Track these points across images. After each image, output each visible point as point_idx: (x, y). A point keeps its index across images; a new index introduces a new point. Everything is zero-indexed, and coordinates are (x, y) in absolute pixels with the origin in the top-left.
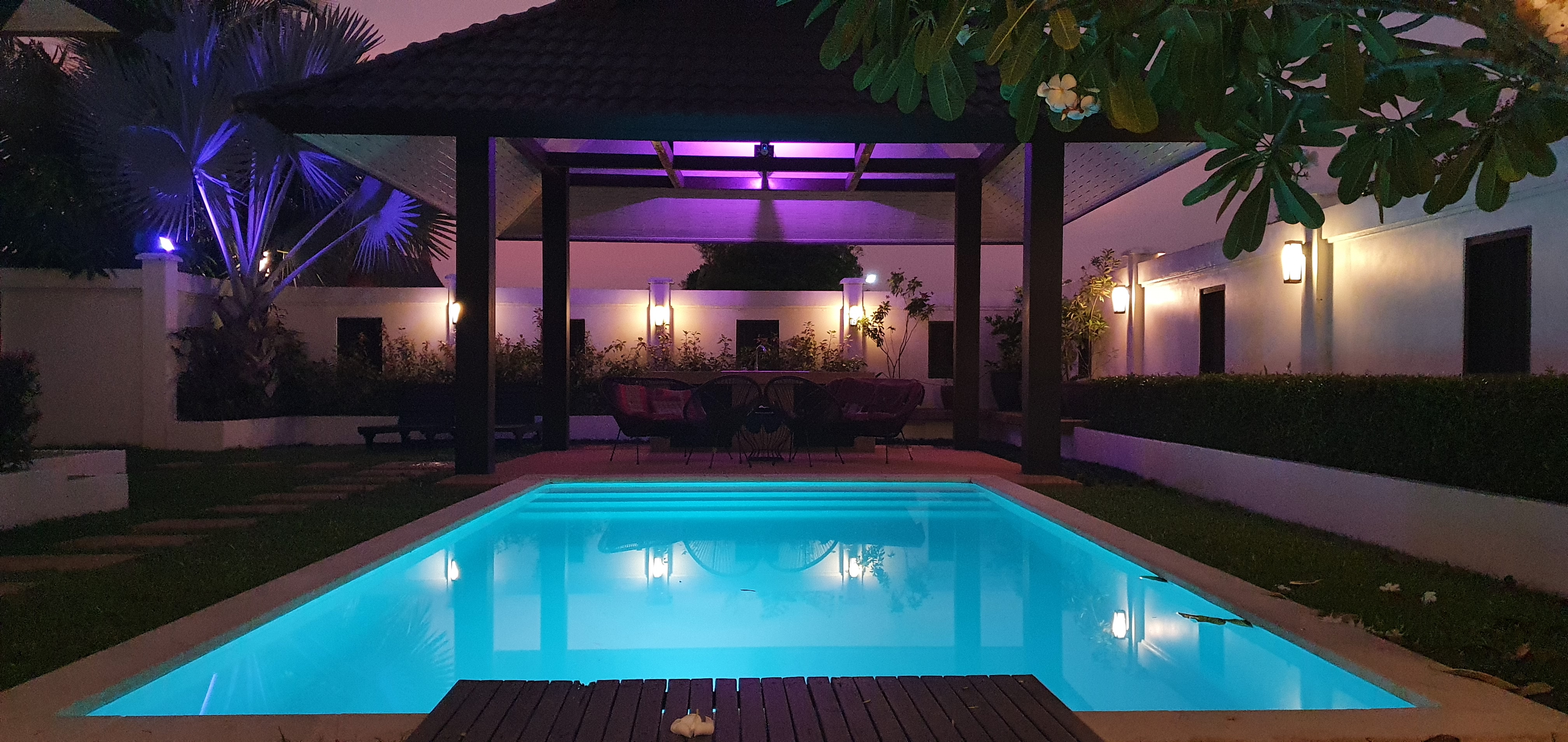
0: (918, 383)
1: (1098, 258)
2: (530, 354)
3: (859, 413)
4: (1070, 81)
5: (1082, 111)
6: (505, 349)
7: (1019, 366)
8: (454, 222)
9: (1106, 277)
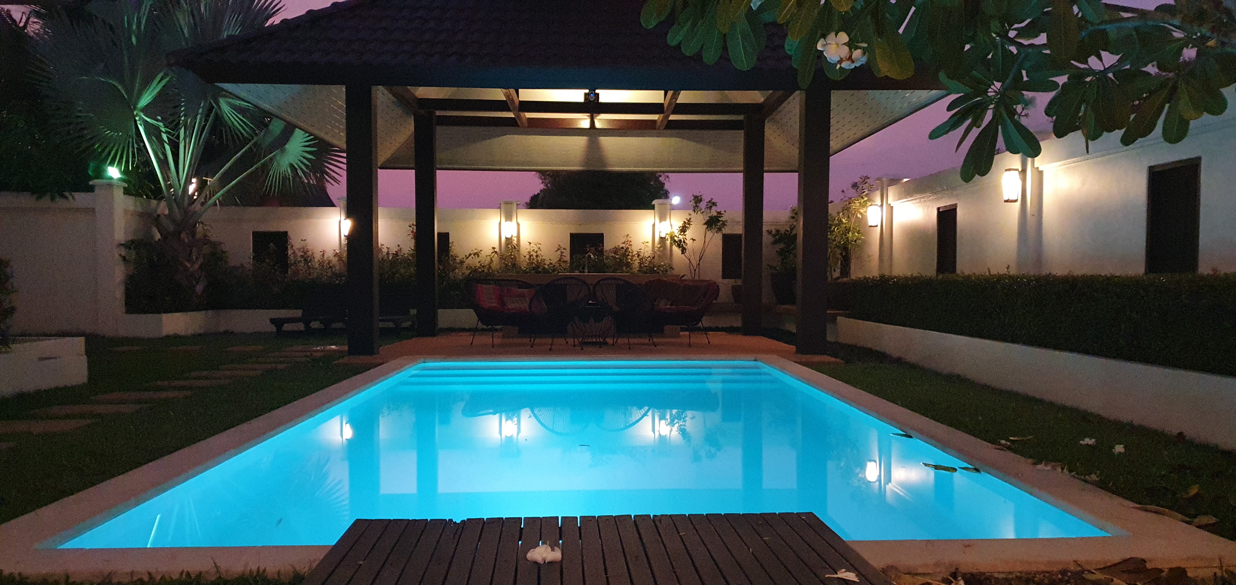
0: (715, 283)
1: (857, 183)
2: (405, 261)
3: (668, 306)
4: (844, 37)
5: (853, 62)
6: (386, 256)
7: (794, 269)
8: (345, 155)
9: (863, 198)
